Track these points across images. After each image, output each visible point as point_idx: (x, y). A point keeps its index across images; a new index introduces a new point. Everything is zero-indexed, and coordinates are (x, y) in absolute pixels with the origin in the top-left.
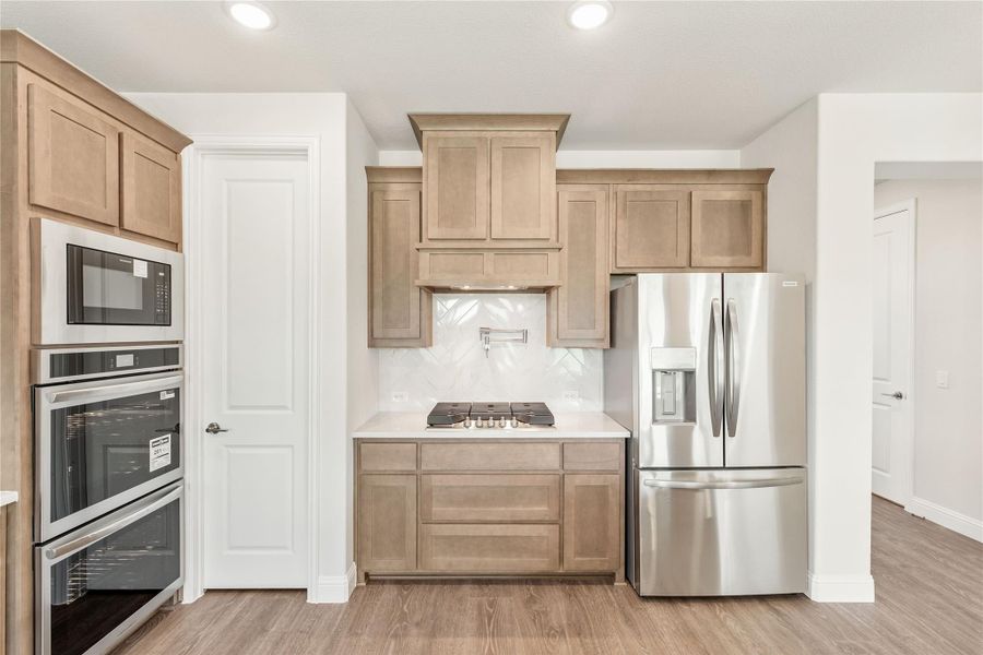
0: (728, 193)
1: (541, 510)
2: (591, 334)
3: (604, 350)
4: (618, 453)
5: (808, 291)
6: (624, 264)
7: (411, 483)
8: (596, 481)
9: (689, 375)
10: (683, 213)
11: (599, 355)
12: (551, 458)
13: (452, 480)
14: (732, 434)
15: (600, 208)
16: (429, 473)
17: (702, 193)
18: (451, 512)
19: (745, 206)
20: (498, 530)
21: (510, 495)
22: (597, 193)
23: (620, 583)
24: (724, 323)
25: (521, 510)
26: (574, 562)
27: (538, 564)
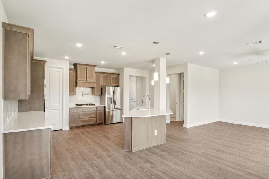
0: (115, 76)
1: (94, 116)
2: (99, 93)
3: (100, 96)
4: (103, 108)
5: (123, 89)
6: (104, 84)
7: (77, 114)
8: (101, 112)
9: (111, 98)
10: (110, 78)
11: (99, 96)
12: (95, 109)
13: (82, 113)
14: (115, 105)
15: (100, 77)
16: (79, 112)
17: (112, 76)
18: (82, 117)
19: (117, 78)
20: (88, 119)
21: (90, 114)
22: (100, 75)
23: (103, 124)
24: (115, 92)
25: (91, 116)
26: (98, 122)
27: (94, 123)
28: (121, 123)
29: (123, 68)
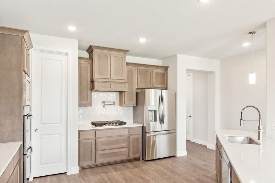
0: (160, 71)
1: (124, 145)
2: (132, 102)
4: (141, 129)
5: (176, 93)
6: (141, 85)
7: (93, 141)
8: (136, 137)
9: (155, 111)
10: (152, 75)
11: (132, 108)
12: (126, 132)
13: (103, 140)
14: (163, 124)
15: (134, 73)
16: (98, 138)
17: (156, 71)
18: (103, 148)
19: (163, 74)
20: (114, 151)
21: (117, 142)
22: (134, 69)
23: (141, 160)
24: (161, 100)
25: (120, 145)
26: (132, 156)
27: (124, 158)
28: (173, 158)
29: (177, 55)
